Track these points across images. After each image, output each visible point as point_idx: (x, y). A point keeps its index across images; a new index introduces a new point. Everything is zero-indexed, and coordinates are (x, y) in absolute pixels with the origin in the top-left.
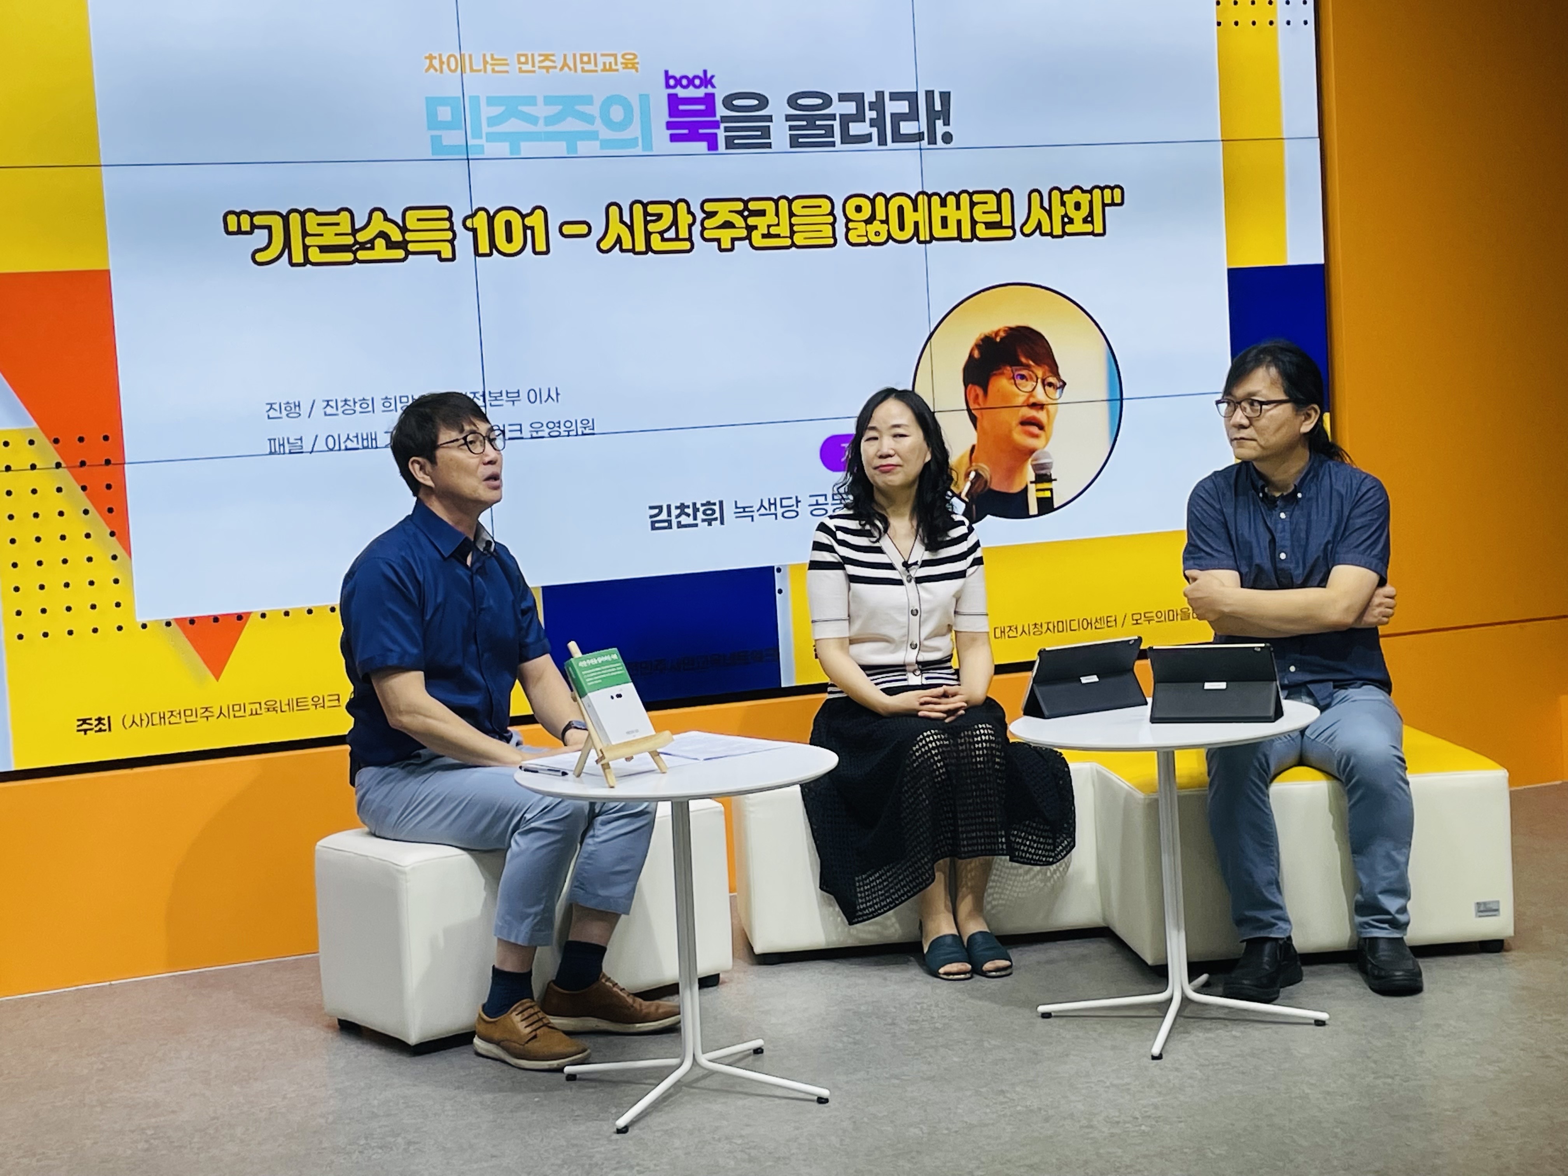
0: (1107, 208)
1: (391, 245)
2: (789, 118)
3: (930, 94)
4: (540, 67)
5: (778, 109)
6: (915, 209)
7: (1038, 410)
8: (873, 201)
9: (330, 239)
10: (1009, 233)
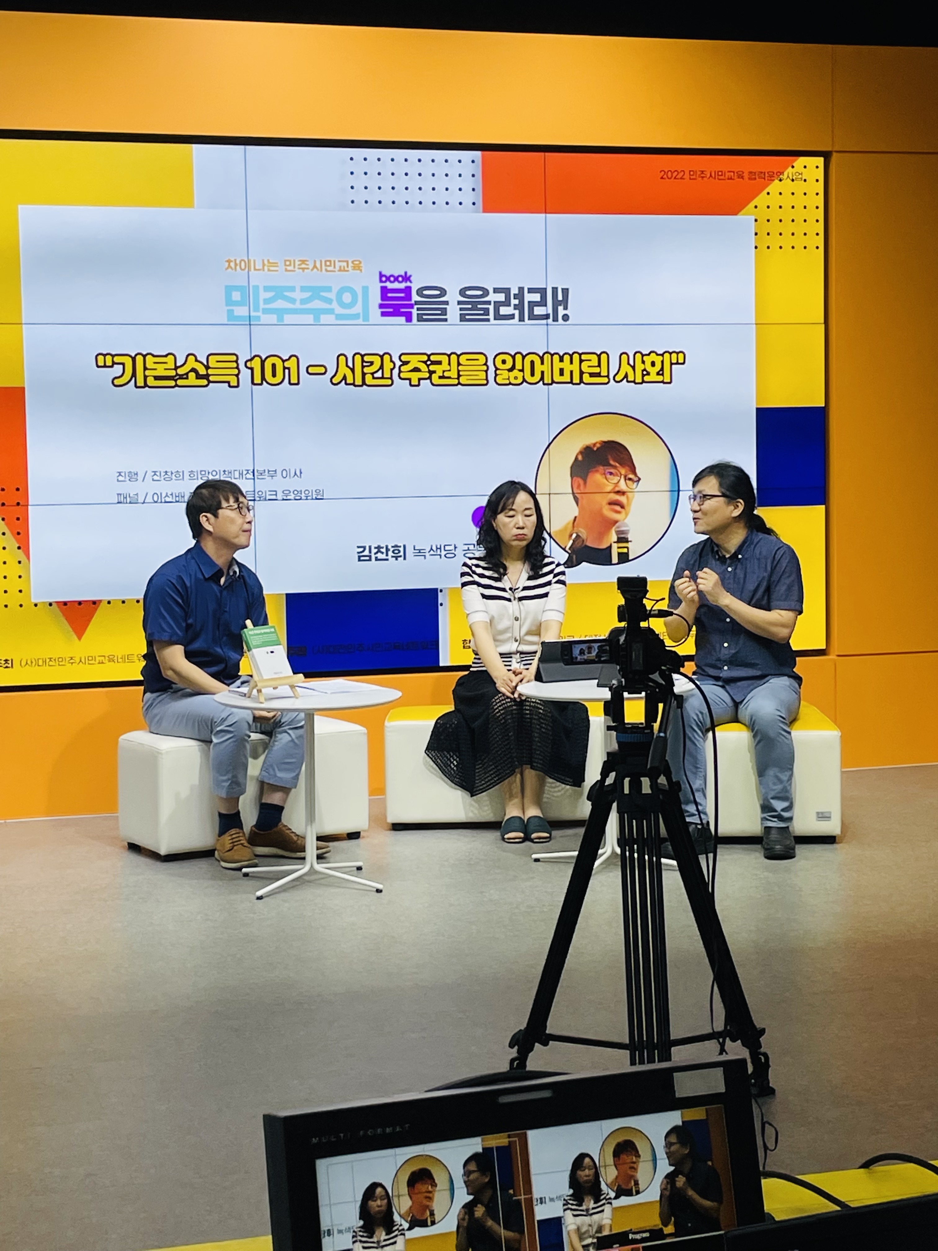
0: (673, 366)
1: (199, 376)
2: (459, 303)
3: (555, 290)
4: (299, 268)
5: (453, 297)
6: (542, 363)
7: (620, 495)
8: (514, 357)
9: (161, 372)
10: (606, 380)
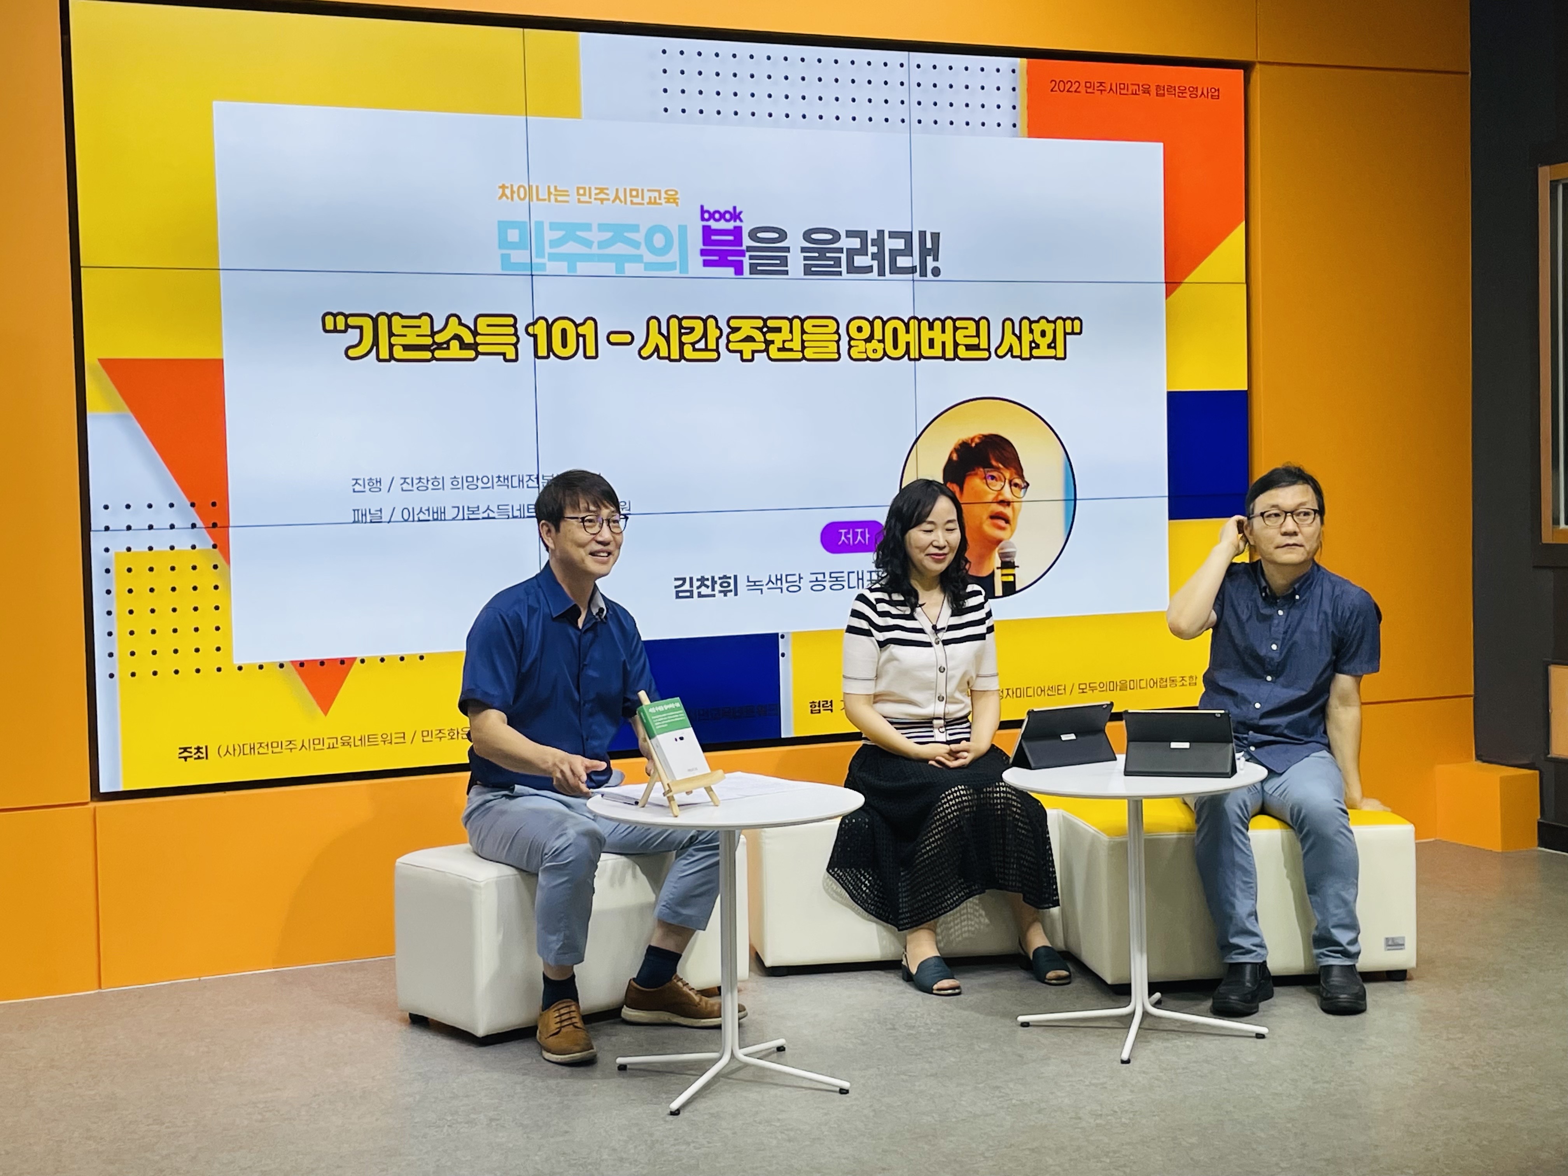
0: (1068, 337)
1: (463, 346)
2: (803, 250)
3: (922, 234)
4: (595, 199)
5: (795, 242)
6: (908, 332)
7: (1003, 506)
8: (872, 323)
9: (412, 339)
10: (985, 354)
